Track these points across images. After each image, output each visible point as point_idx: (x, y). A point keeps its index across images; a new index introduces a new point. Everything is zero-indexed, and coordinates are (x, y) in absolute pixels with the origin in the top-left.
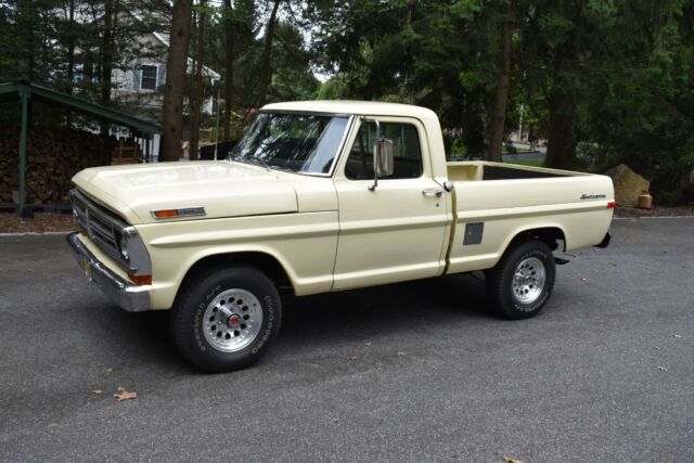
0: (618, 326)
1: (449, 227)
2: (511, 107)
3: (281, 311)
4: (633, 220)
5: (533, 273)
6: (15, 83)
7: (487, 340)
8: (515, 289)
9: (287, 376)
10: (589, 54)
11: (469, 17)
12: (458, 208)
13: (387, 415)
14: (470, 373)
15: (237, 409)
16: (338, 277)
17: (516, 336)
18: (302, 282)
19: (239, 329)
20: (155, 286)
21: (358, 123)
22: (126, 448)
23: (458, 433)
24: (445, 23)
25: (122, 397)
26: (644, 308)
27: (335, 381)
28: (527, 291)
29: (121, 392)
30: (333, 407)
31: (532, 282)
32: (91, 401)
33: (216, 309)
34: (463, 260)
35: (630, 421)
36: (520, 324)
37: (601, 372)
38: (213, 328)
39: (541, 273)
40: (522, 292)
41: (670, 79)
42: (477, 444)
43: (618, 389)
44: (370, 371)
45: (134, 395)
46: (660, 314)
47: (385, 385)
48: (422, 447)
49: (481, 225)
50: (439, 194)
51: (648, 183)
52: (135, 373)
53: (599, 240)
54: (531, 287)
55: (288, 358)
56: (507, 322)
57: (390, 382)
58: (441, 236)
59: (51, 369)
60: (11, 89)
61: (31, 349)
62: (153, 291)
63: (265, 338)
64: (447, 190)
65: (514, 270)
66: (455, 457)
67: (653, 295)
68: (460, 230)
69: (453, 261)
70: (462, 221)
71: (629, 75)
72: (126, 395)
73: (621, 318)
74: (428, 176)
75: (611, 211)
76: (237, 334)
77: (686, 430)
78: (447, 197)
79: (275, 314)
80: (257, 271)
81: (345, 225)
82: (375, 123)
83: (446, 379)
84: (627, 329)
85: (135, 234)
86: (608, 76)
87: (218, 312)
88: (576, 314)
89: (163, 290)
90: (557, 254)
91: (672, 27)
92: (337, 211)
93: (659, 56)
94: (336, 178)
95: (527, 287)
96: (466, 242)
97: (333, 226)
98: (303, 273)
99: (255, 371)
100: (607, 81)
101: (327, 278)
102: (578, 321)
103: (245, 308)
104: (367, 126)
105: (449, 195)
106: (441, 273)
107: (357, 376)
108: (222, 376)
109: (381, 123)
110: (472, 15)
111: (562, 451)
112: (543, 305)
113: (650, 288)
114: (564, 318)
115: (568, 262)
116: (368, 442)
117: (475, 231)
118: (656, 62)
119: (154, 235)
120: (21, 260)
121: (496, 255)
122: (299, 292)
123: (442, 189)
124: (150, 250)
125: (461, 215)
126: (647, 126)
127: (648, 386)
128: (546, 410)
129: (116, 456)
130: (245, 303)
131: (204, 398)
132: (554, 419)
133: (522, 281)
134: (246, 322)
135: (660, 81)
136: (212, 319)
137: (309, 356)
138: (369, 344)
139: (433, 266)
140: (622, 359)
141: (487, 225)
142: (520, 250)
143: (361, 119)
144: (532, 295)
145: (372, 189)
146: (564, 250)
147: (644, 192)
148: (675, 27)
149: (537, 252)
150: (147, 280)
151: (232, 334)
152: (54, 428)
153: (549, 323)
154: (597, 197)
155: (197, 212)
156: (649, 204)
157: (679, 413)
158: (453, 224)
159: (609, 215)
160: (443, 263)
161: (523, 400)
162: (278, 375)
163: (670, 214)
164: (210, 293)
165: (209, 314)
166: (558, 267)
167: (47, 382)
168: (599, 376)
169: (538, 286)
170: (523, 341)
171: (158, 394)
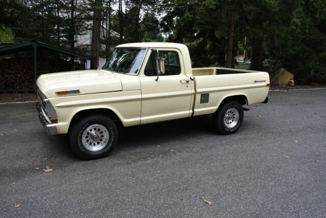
0: (270, 137)
1: (193, 96)
2: (235, 45)
3: (117, 134)
4: (286, 91)
5: (234, 115)
6: (31, 42)
7: (211, 144)
8: (225, 122)
9: (119, 162)
10: (268, 22)
11: (214, 7)
12: (197, 87)
13: (157, 179)
14: (200, 159)
15: (93, 176)
16: (143, 118)
17: (224, 142)
18: (126, 121)
19: (99, 141)
20: (59, 124)
21: (150, 52)
22: (39, 194)
23: (186, 189)
24: (201, 10)
25: (46, 171)
26: (283, 129)
27: (140, 163)
28: (231, 123)
29: (46, 169)
30: (135, 175)
31: (233, 118)
32: (33, 173)
33: (88, 133)
34: (201, 110)
35: (267, 182)
36: (227, 137)
37: (258, 159)
38: (88, 141)
39: (237, 115)
40: (228, 123)
41: (299, 31)
42: (194, 193)
43: (264, 166)
44: (156, 159)
45: (51, 170)
46: (290, 131)
47: (161, 165)
48: (168, 195)
49: (208, 95)
50: (188, 82)
51: (293, 75)
52: (56, 160)
53: (263, 100)
54: (233, 121)
55: (122, 153)
56: (222, 136)
57: (163, 164)
58: (190, 100)
59: (22, 158)
60: (30, 44)
61: (18, 150)
62: (58, 126)
63: (110, 145)
64: (192, 80)
65: (224, 113)
66: (182, 200)
67: (289, 123)
68: (198, 97)
69: (195, 110)
70: (199, 93)
71: (283, 30)
72: (49, 170)
73: (273, 133)
74: (183, 74)
75: (268, 88)
76: (98, 143)
77: (291, 186)
78: (192, 83)
79: (115, 135)
80: (105, 116)
81: (144, 96)
82: (156, 51)
83: (188, 162)
84: (274, 139)
85: (49, 102)
86: (274, 31)
87: (89, 135)
88: (253, 132)
89: (63, 125)
90: (244, 106)
91: (300, 9)
92: (140, 90)
93: (294, 21)
94: (140, 75)
95: (231, 121)
96: (201, 102)
97: (139, 96)
98: (126, 117)
99: (106, 159)
100: (273, 33)
101: (138, 119)
102: (253, 135)
103: (102, 132)
104: (154, 53)
105: (193, 82)
106: (190, 116)
107: (149, 161)
108: (92, 161)
109: (159, 51)
110: (215, 7)
111: (232, 197)
112: (238, 129)
113: (288, 120)
114: (247, 134)
115: (249, 110)
116: (144, 192)
117: (205, 97)
118: (293, 24)
119: (57, 102)
120: (29, 112)
121: (216, 108)
122: (125, 125)
123: (189, 79)
124: (56, 109)
125: (198, 90)
126: (291, 52)
127: (278, 165)
128: (229, 176)
129: (34, 198)
130: (101, 130)
131: (80, 171)
132: (232, 181)
133: (229, 118)
134: (102, 138)
135: (295, 32)
136: (87, 137)
137: (132, 152)
138: (159, 146)
139: (187, 113)
140: (269, 152)
141: (211, 95)
142: (227, 105)
143: (152, 50)
144: (233, 124)
145: (157, 80)
146: (247, 105)
147: (291, 79)
148: (301, 9)
149: (235, 106)
150: (55, 121)
151: (96, 144)
152: (13, 185)
153: (240, 136)
154: (262, 81)
155: (76, 92)
156: (293, 84)
157: (290, 178)
158: (195, 94)
159: (267, 89)
160: (191, 111)
161: (220, 172)
162: (115, 161)
163: (301, 88)
164: (84, 126)
165: (85, 135)
166: (245, 112)
167: (19, 164)
168: (257, 160)
169: (236, 120)
170: (227, 144)
171: (62, 170)
